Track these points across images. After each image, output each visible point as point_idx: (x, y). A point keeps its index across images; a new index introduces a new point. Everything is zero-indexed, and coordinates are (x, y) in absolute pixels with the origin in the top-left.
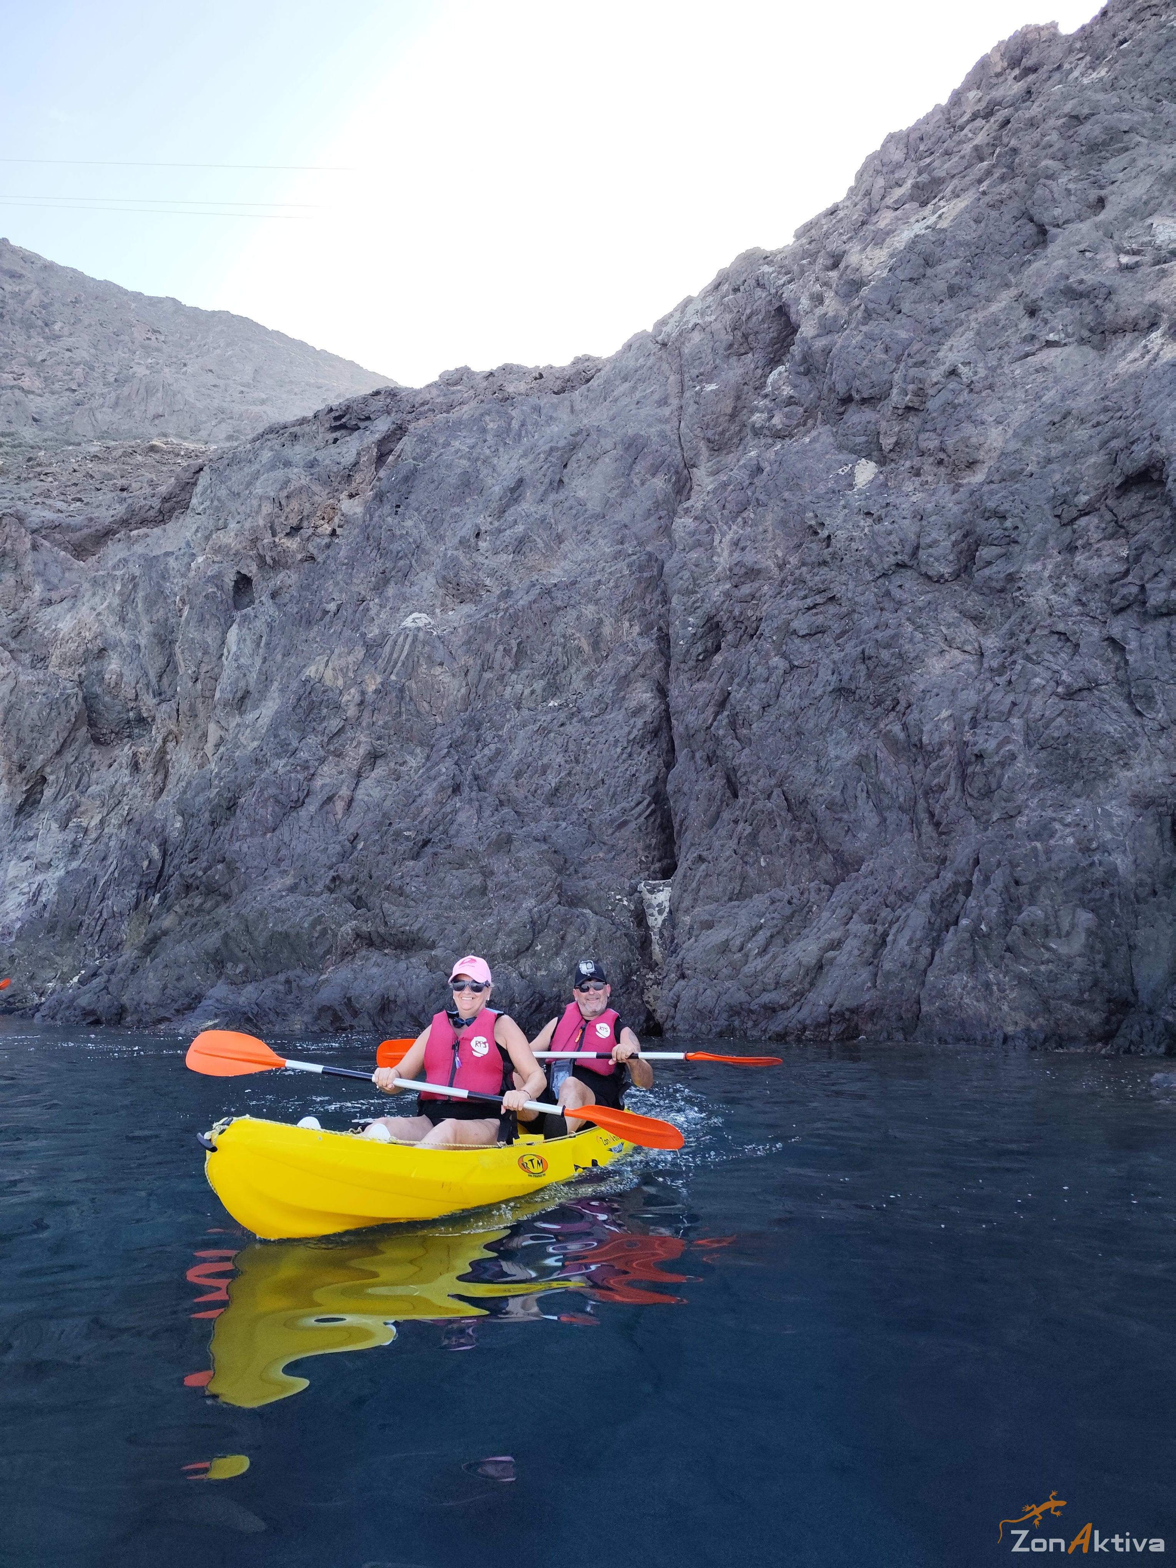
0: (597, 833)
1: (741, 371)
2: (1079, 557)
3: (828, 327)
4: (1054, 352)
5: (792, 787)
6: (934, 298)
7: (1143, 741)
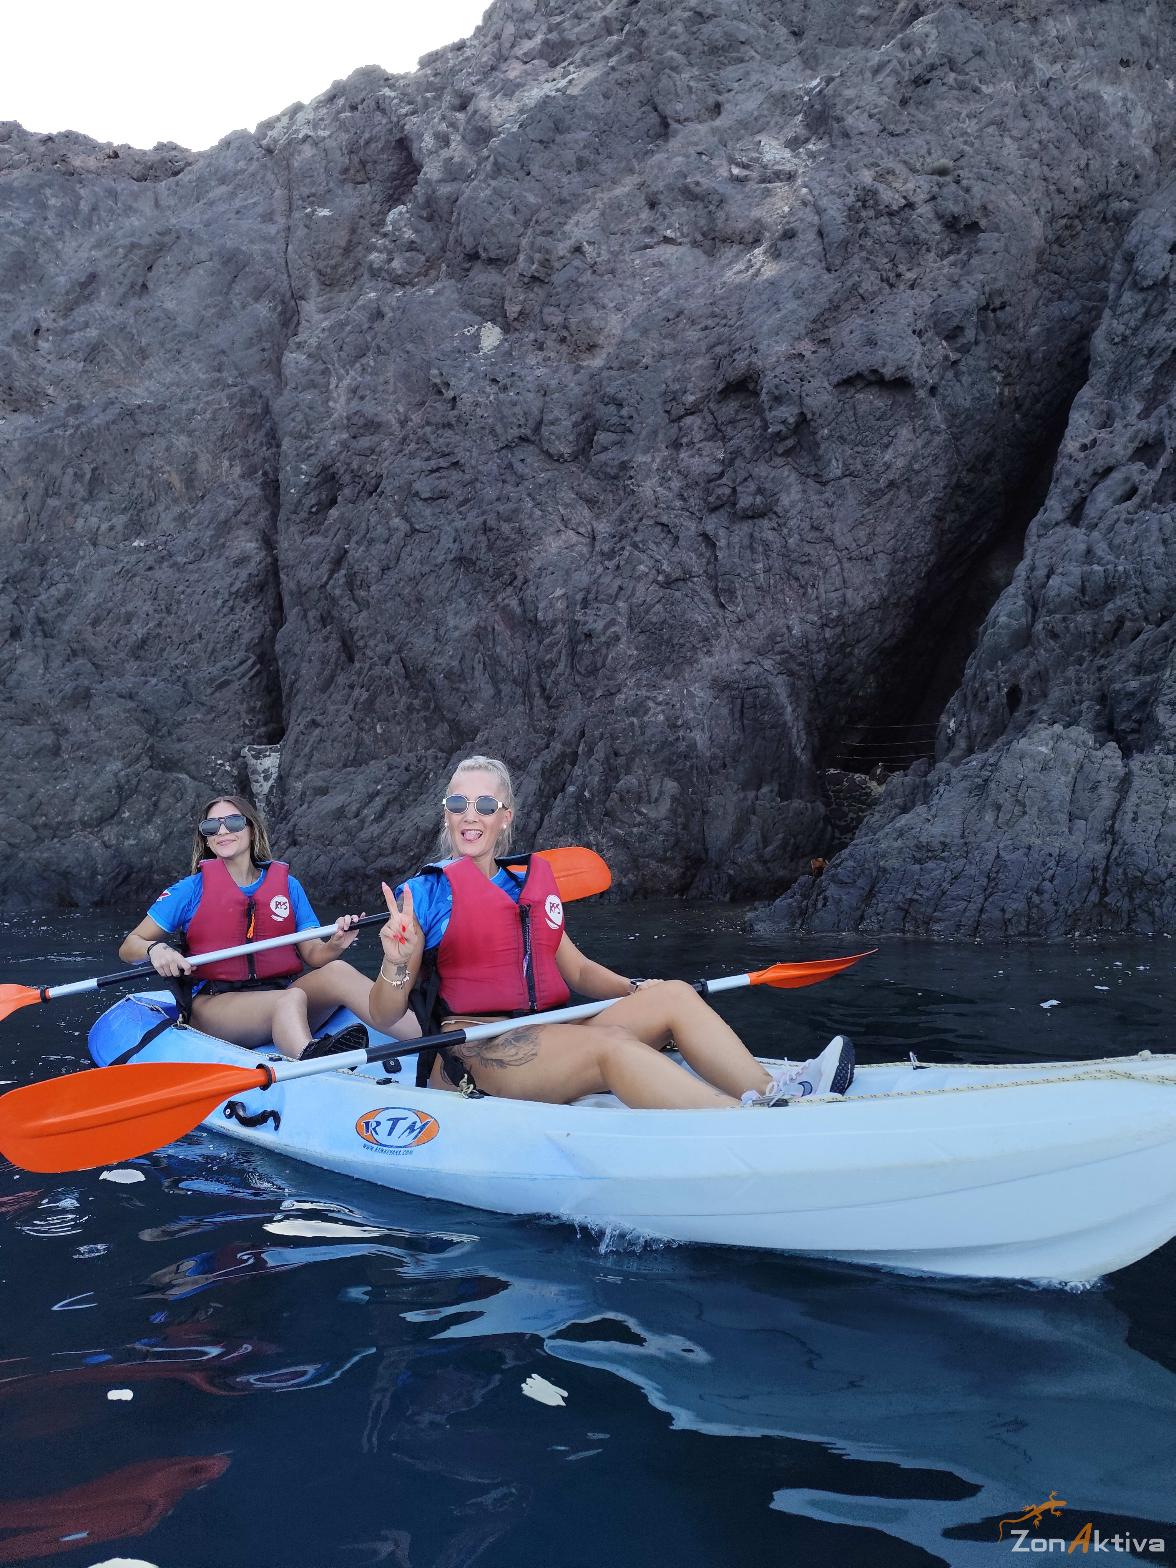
0: (194, 692)
1: (357, 201)
2: (683, 454)
3: (454, 174)
4: (670, 249)
5: (411, 654)
6: (562, 167)
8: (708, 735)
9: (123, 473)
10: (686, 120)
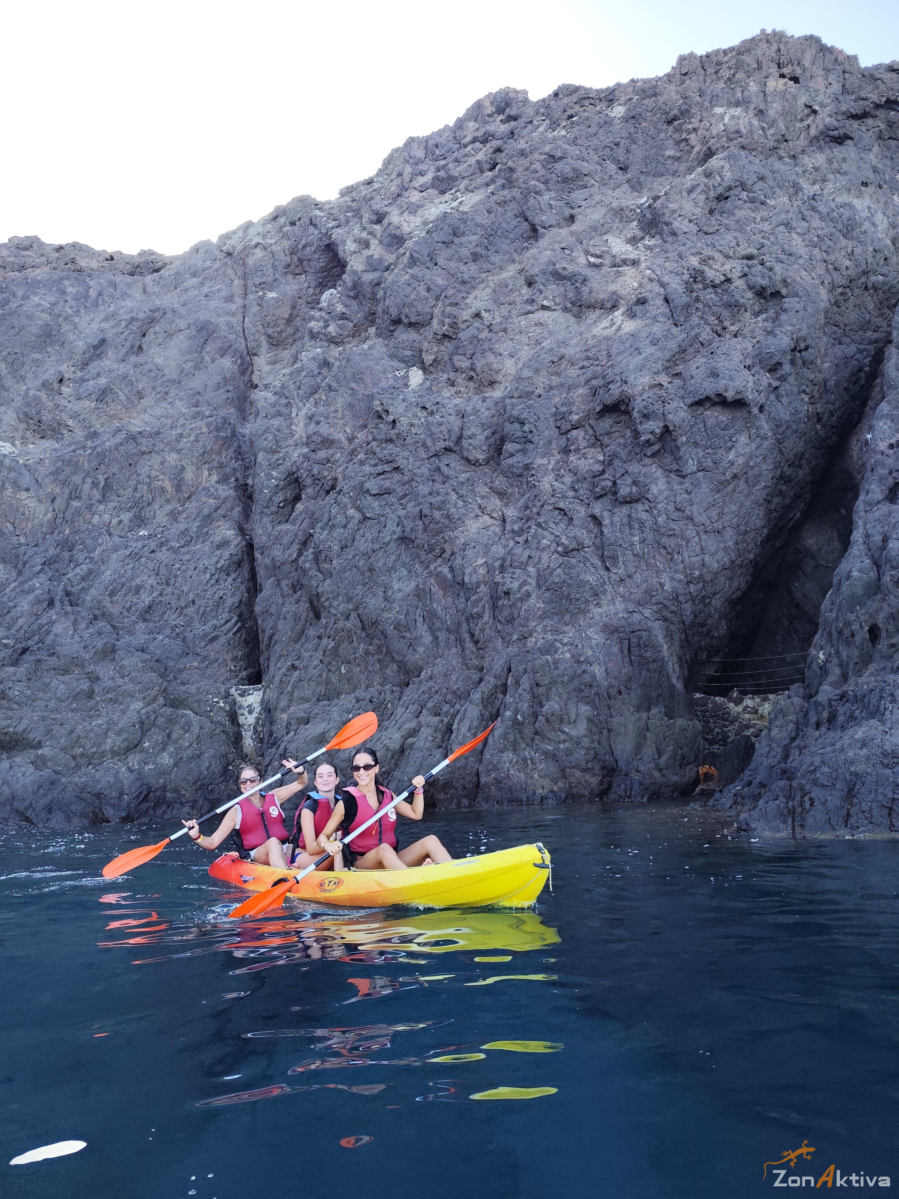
0: (191, 645)
1: (296, 287)
2: (572, 458)
3: (372, 265)
4: (547, 314)
5: (366, 611)
6: (460, 259)
7: (609, 588)
8: (604, 668)
9: (127, 481)
10: (550, 226)
